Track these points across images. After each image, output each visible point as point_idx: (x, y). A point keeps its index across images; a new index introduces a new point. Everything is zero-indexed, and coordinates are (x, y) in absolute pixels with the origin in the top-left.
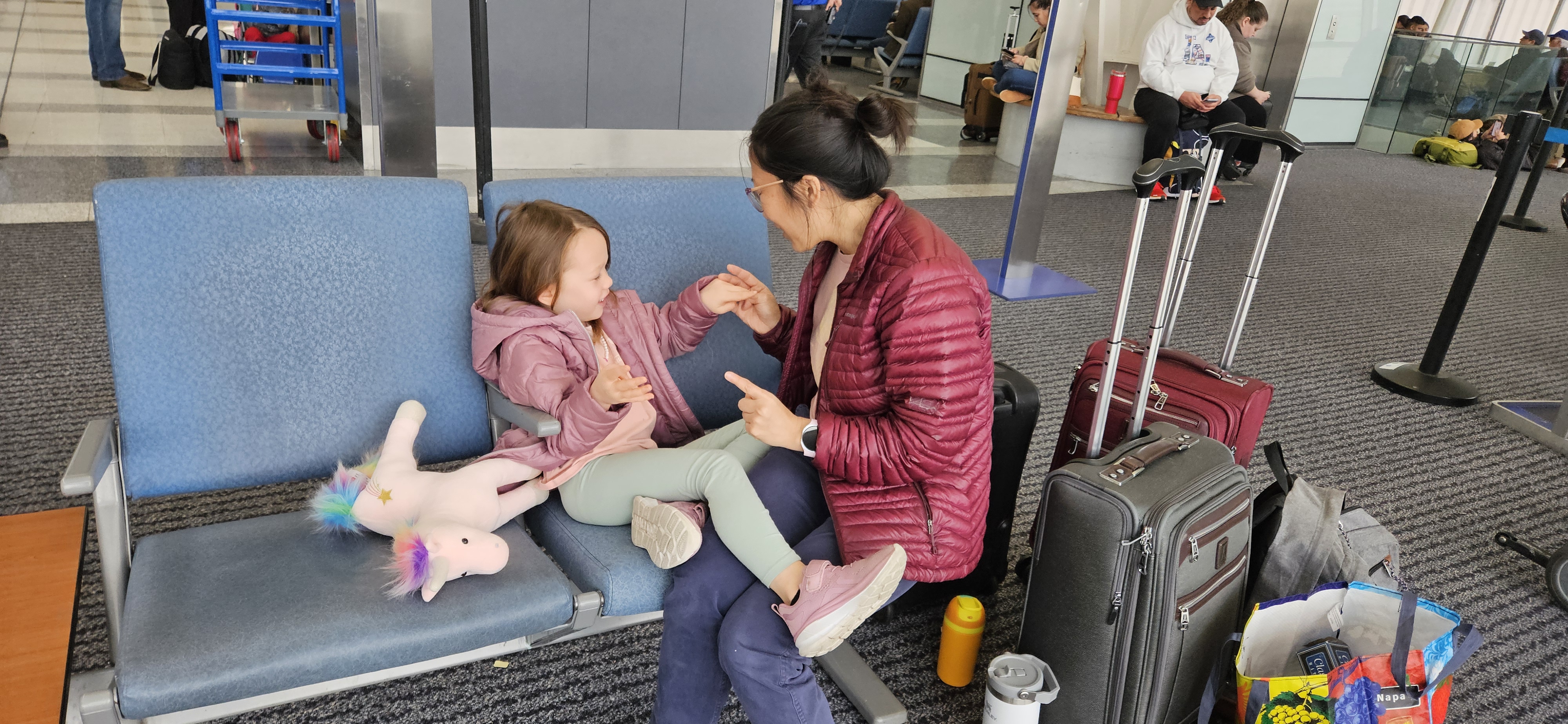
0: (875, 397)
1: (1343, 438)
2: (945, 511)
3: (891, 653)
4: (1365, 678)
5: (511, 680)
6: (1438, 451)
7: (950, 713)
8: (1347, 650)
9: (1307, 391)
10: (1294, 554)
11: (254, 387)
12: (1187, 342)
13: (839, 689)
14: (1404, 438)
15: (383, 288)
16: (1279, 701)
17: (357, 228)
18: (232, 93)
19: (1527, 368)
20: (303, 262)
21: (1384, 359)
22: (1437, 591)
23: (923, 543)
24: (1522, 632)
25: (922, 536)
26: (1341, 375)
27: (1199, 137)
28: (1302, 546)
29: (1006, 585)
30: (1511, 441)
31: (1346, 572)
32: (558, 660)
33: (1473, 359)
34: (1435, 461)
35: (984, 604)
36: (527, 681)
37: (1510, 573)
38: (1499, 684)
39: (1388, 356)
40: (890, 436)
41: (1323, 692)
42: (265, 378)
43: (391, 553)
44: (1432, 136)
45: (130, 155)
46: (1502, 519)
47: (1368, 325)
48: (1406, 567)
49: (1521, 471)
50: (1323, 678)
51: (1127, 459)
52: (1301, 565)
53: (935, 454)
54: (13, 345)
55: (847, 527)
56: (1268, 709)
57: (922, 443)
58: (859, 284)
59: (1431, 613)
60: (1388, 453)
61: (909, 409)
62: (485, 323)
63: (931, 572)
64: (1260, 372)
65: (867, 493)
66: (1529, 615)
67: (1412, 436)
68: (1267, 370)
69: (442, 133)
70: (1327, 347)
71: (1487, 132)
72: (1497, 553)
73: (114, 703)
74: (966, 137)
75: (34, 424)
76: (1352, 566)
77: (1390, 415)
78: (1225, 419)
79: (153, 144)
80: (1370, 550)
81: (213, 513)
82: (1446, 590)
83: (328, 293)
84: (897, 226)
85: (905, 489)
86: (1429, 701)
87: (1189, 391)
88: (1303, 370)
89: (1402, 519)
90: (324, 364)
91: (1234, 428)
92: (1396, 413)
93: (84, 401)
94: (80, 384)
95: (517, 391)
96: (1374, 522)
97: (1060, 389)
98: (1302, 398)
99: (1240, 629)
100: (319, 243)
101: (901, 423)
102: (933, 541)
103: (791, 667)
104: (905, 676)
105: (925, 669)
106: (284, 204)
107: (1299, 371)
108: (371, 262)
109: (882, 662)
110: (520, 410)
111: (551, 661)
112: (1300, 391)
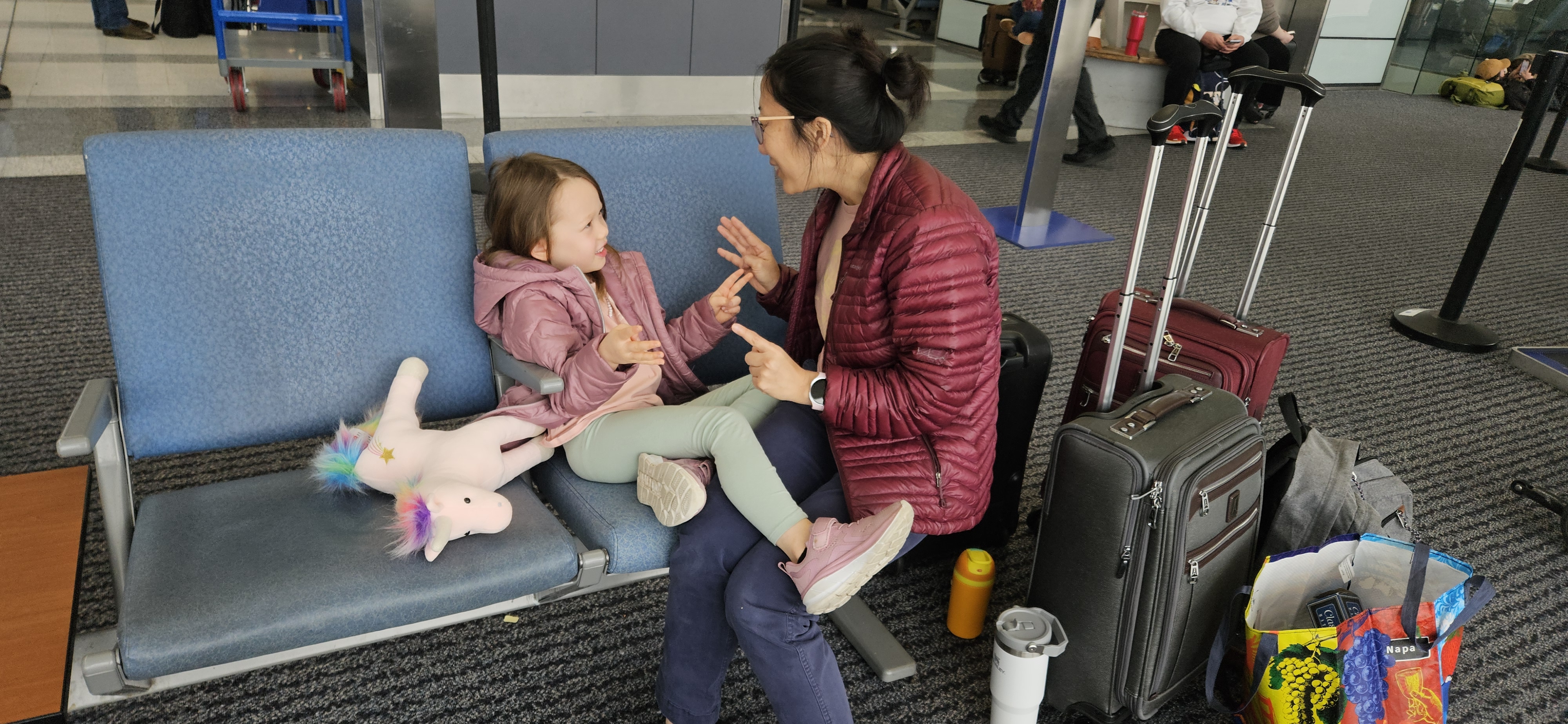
0: (882, 349)
1: (1360, 386)
2: (954, 463)
3: (900, 606)
4: (1375, 630)
5: (521, 635)
6: (1456, 398)
7: (959, 665)
8: (1357, 601)
9: (1325, 338)
10: (1306, 506)
11: (254, 346)
12: (1205, 290)
13: (849, 642)
14: (1422, 385)
15: (382, 243)
16: (1288, 654)
17: (354, 182)
18: (235, 41)
19: (1549, 313)
20: (300, 216)
21: (1403, 306)
22: (1451, 539)
23: (931, 496)
24: (1536, 581)
25: (930, 489)
26: (1360, 322)
27: (1221, 80)
28: (1315, 498)
29: (1018, 537)
30: (1529, 388)
31: (1359, 523)
32: (567, 614)
33: (1494, 304)
34: (1452, 408)
35: (994, 557)
36: (537, 636)
37: (1524, 520)
38: (1511, 633)
39: (1407, 302)
40: (898, 387)
41: (1332, 644)
42: (264, 336)
43: (393, 513)
44: (1458, 76)
45: (133, 105)
46: (1520, 466)
47: (1389, 271)
48: (1420, 516)
49: (1539, 418)
50: (1332, 630)
51: (1139, 412)
52: (1313, 517)
53: (944, 405)
54: (19, 301)
55: (854, 481)
56: (1277, 662)
57: (931, 394)
58: (864, 235)
59: (1443, 565)
60: (1405, 401)
61: (919, 361)
62: (490, 277)
63: (939, 525)
64: (1278, 319)
65: (875, 447)
66: (1543, 563)
67: (1430, 383)
68: (1284, 317)
69: (446, 81)
70: (1346, 293)
71: (1515, 71)
72: (1513, 501)
73: (117, 664)
74: (983, 81)
75: (42, 381)
76: (1364, 517)
77: (1408, 362)
78: (1239, 370)
79: (157, 93)
80: (1384, 500)
81: (222, 470)
82: (1459, 538)
83: (326, 249)
84: (904, 174)
85: (914, 443)
86: (1439, 653)
87: (1203, 342)
88: (1321, 317)
89: (1418, 467)
90: (324, 321)
91: (1249, 378)
92: (1415, 360)
93: (91, 357)
94: (86, 340)
95: (520, 346)
96: (1387, 472)
97: (1075, 339)
98: (1320, 345)
99: (1250, 582)
100: (316, 197)
101: (909, 375)
102: (942, 494)
103: (797, 624)
104: (914, 628)
105: (934, 621)
106: (279, 157)
107: (1317, 318)
108: (369, 217)
109: (892, 615)
110: (523, 367)
111: (561, 616)
112: (1318, 339)
